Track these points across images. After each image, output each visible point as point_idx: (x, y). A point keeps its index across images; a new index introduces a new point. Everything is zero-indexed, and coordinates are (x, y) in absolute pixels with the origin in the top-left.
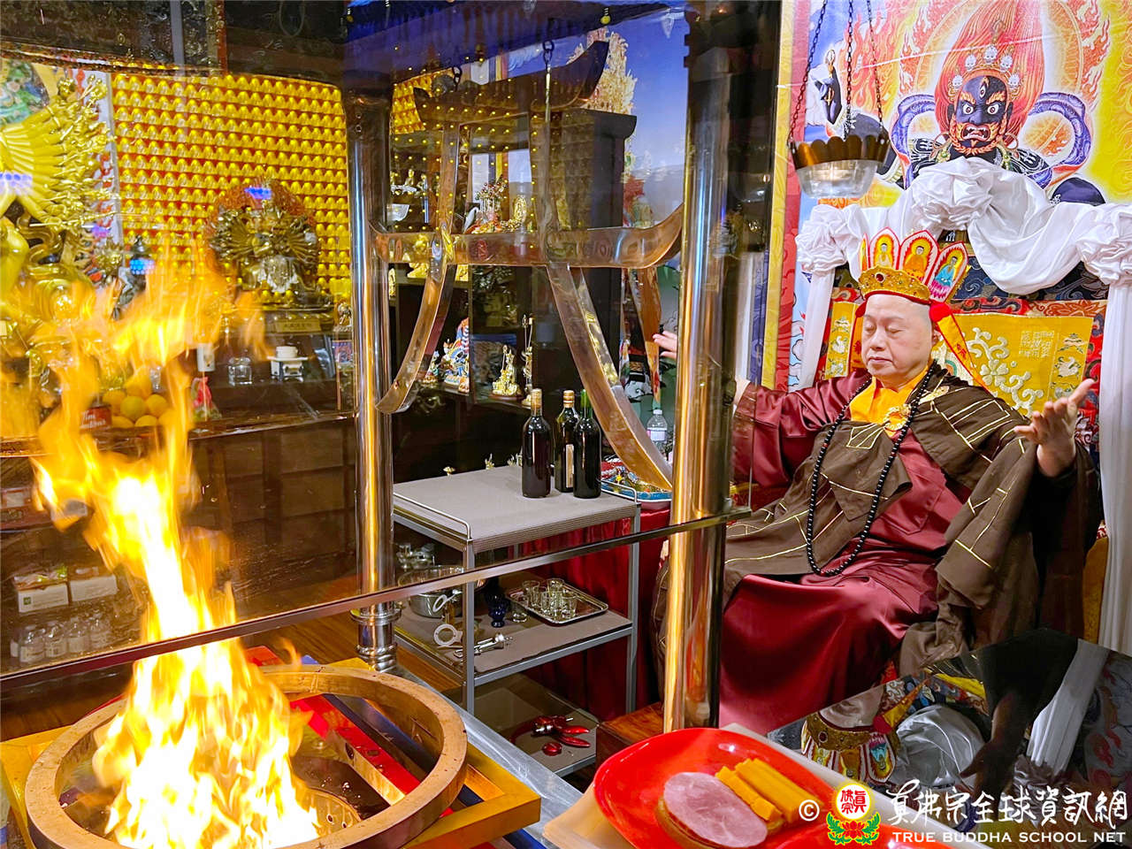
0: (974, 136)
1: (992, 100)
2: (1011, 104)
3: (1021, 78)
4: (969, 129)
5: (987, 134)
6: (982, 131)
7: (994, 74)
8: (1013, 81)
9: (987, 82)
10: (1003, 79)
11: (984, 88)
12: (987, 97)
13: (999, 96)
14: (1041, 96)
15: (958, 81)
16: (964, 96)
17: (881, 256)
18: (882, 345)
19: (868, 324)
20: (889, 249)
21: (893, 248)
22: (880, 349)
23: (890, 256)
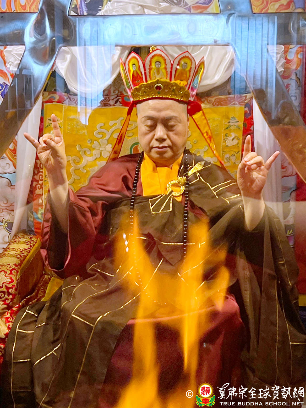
17: (155, 71)
18: (165, 137)
19: (149, 123)
20: (163, 66)
21: (166, 65)
22: (164, 140)
23: (164, 71)
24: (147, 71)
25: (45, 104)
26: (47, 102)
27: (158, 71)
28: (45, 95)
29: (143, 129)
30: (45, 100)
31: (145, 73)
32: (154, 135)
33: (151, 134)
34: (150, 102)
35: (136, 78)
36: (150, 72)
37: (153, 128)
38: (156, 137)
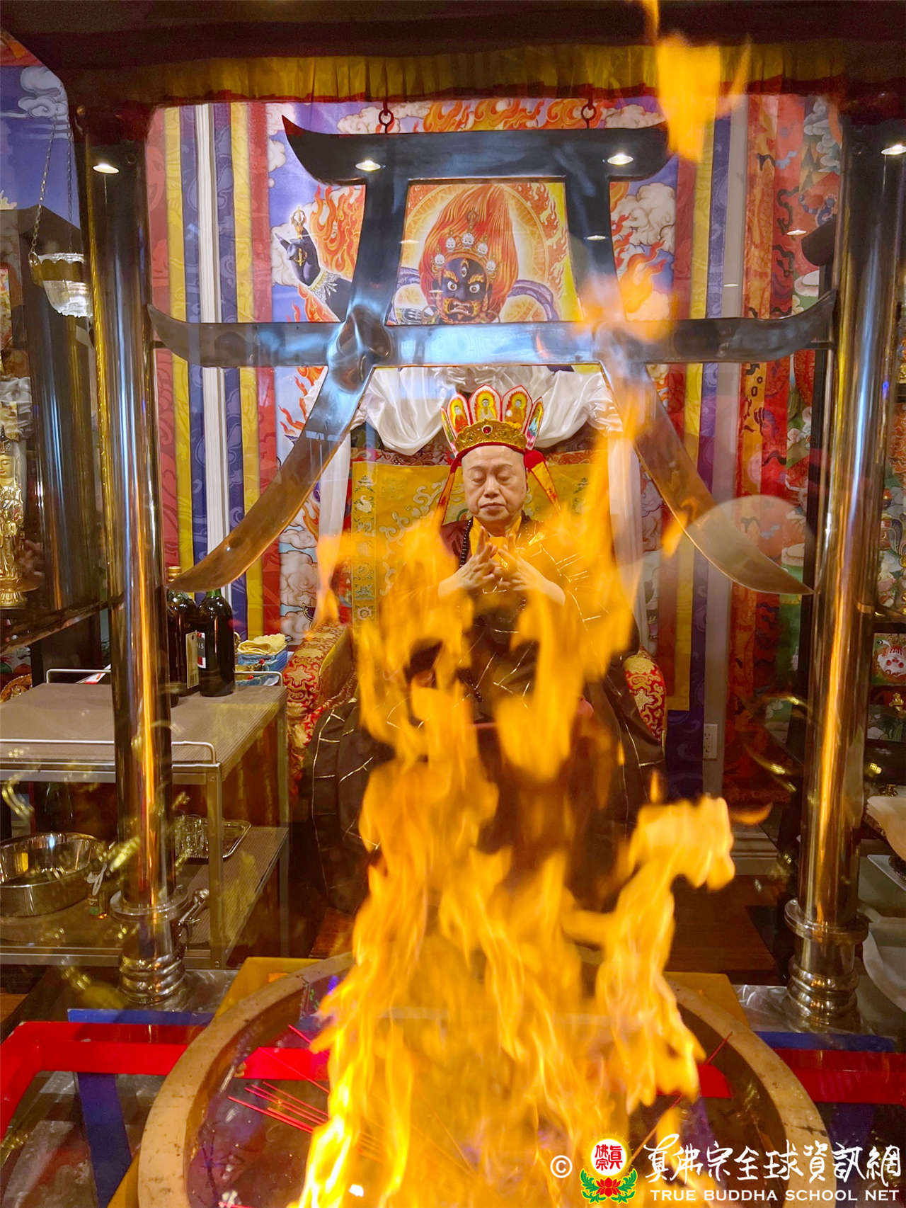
0: (458, 311)
1: (472, 280)
2: (490, 285)
3: (498, 265)
4: (455, 304)
5: (471, 309)
6: (466, 307)
7: (472, 258)
8: (490, 266)
9: (467, 263)
10: (481, 263)
11: (464, 269)
12: (468, 278)
13: (479, 278)
14: (518, 282)
15: (440, 259)
16: (448, 274)
17: (483, 410)
18: (497, 492)
19: (477, 475)
20: (491, 403)
21: (495, 402)
22: (495, 495)
23: (493, 410)
24: (473, 411)
25: (354, 463)
26: (357, 460)
27: (486, 410)
28: (354, 453)
29: (470, 484)
30: (354, 458)
31: (470, 414)
32: (484, 491)
33: (480, 489)
34: (478, 449)
35: (460, 422)
36: (476, 413)
37: (481, 481)
38: (485, 493)
